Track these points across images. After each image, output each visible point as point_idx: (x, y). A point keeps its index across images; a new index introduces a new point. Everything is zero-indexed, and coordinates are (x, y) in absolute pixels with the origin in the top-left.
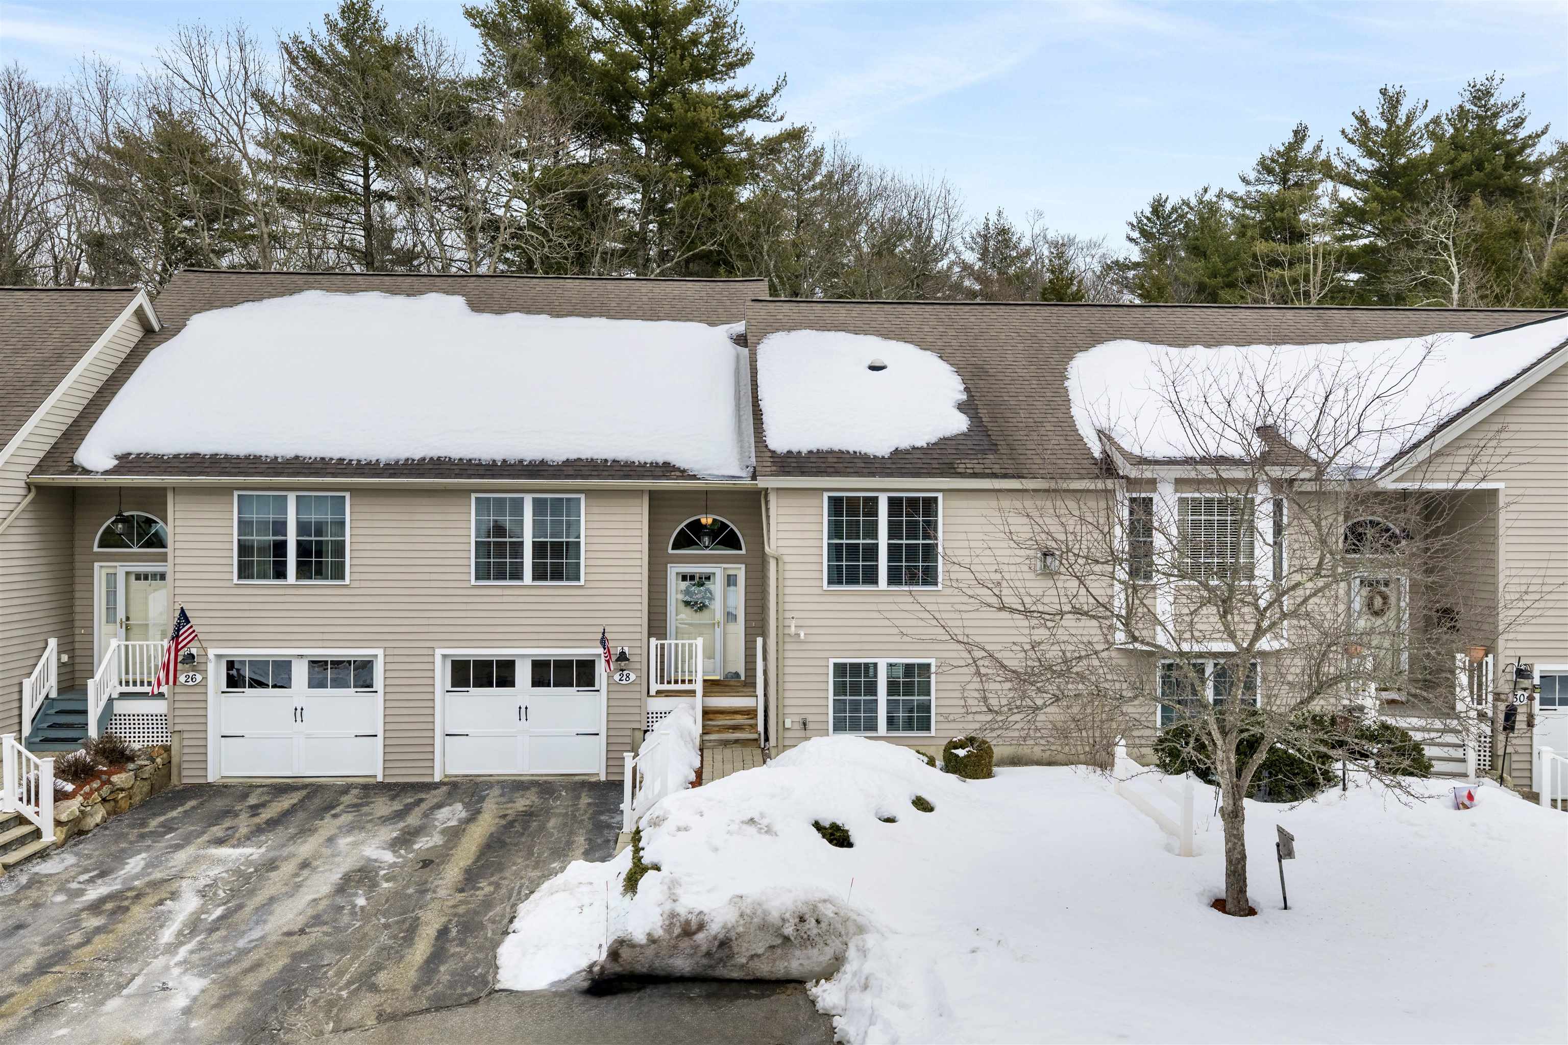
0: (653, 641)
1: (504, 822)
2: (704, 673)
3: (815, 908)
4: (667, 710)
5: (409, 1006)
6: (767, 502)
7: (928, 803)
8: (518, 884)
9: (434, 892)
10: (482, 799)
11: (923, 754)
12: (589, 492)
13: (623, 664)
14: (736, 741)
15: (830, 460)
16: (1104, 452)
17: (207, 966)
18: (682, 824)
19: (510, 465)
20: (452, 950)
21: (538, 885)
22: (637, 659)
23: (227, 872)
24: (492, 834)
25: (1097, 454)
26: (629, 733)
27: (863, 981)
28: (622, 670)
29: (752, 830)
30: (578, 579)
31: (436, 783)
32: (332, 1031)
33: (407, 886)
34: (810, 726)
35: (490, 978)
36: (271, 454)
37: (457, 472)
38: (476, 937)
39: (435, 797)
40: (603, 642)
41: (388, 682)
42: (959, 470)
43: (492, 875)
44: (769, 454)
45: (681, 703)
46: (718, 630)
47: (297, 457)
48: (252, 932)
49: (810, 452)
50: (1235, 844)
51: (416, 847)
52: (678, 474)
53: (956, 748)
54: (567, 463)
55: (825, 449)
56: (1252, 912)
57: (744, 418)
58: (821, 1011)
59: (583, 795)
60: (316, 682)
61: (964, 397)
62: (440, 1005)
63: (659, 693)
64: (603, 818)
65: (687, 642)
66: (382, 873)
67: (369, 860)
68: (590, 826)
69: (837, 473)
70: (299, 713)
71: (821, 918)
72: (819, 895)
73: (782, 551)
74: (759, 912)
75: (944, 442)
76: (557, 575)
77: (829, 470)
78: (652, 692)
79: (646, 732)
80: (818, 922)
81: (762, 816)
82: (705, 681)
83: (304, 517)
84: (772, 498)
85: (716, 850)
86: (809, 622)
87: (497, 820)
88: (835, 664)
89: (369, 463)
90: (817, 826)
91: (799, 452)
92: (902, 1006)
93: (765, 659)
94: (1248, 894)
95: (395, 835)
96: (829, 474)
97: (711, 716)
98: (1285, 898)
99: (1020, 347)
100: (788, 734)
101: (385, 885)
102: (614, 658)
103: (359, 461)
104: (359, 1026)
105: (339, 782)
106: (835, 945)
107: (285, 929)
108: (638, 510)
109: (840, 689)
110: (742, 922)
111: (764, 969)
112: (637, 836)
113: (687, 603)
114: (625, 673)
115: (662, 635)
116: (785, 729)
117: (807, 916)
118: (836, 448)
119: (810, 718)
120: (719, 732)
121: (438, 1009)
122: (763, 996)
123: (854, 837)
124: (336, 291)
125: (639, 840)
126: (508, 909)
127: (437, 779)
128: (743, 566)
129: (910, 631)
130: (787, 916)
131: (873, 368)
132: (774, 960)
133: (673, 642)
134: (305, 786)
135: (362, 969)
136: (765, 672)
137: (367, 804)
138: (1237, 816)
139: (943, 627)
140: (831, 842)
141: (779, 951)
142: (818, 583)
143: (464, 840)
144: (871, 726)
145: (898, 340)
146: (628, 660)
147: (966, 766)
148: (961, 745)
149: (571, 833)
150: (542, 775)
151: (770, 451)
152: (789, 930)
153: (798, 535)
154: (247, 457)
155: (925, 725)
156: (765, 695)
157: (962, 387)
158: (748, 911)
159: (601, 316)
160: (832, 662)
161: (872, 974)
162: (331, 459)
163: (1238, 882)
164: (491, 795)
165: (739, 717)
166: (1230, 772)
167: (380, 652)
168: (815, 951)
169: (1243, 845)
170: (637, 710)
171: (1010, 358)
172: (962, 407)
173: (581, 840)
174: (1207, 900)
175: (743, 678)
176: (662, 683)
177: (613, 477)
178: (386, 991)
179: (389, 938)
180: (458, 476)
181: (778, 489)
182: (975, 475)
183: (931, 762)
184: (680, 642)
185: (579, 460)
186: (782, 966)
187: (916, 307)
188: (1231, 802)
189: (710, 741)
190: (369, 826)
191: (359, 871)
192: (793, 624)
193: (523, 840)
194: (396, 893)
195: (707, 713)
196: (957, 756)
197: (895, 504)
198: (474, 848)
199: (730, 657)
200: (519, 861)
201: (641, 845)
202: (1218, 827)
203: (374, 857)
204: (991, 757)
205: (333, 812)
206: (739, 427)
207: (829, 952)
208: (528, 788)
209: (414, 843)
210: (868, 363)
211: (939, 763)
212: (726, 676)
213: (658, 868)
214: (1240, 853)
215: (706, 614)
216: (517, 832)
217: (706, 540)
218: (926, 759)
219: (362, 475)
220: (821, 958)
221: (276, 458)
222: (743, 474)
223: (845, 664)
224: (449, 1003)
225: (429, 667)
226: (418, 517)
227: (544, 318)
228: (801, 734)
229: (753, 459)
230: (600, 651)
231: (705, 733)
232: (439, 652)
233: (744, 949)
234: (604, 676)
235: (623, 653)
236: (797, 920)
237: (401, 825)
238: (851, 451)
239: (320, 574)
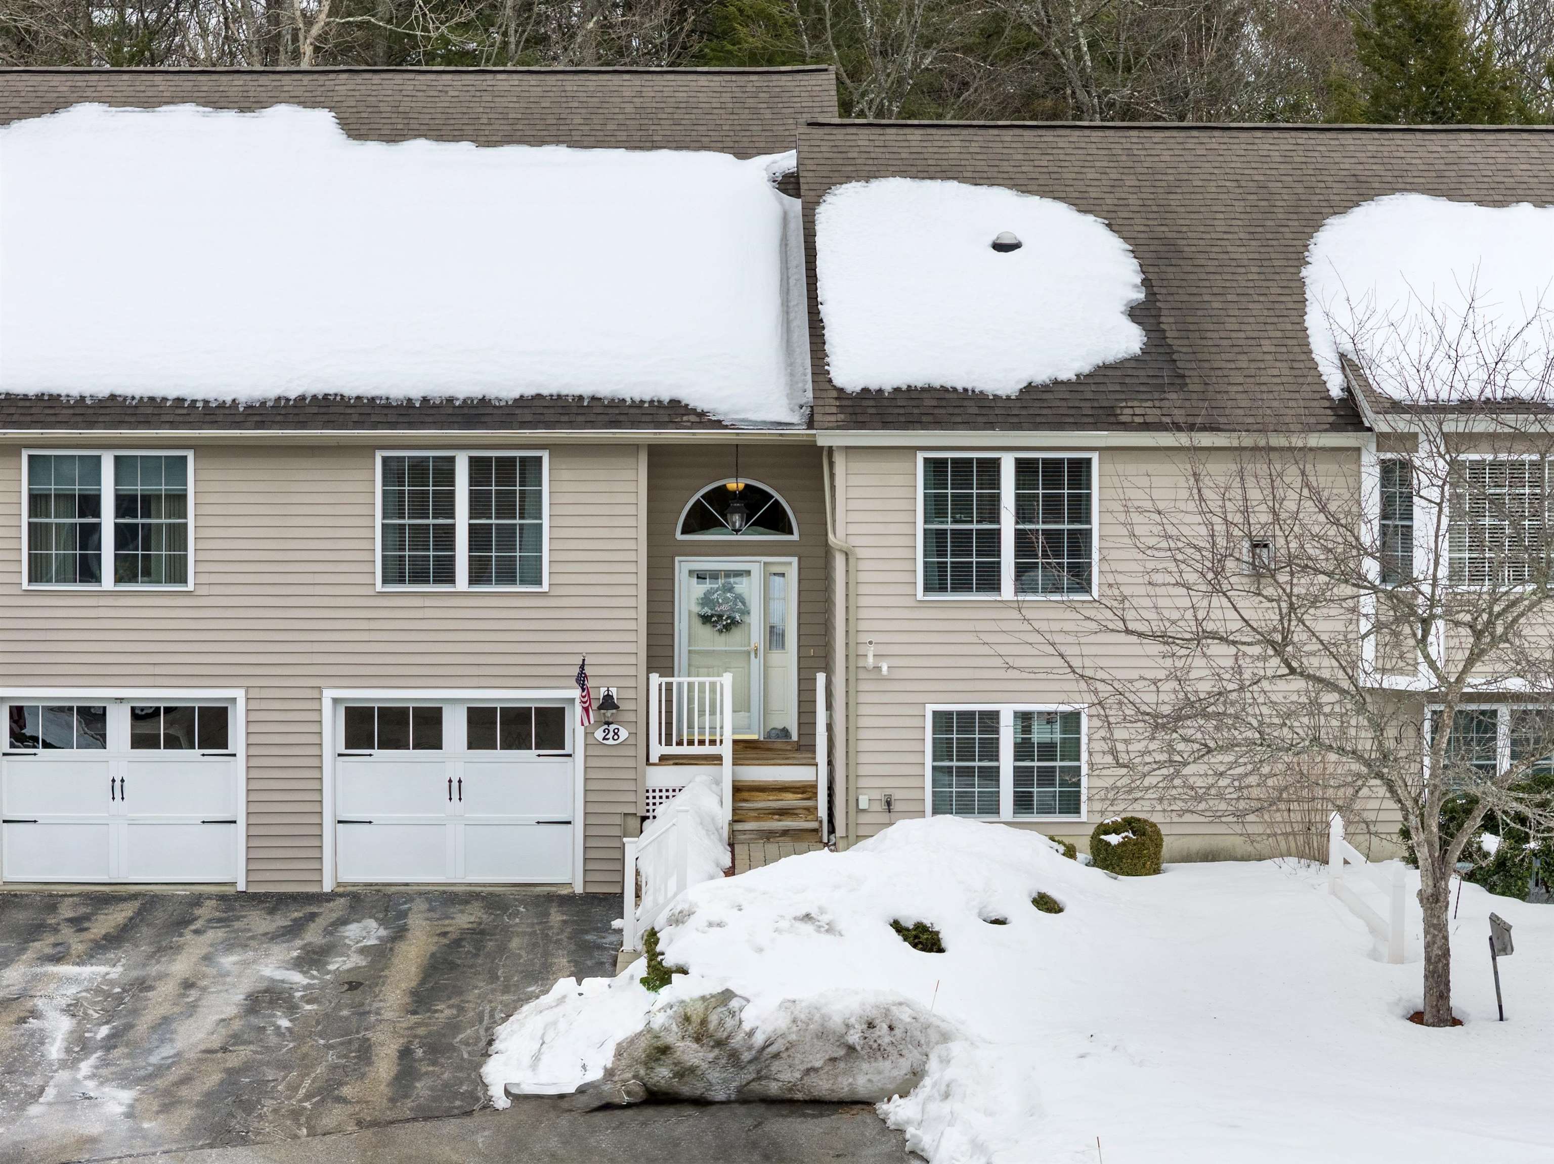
0: (656, 679)
1: (446, 941)
2: (735, 731)
3: (887, 1012)
4: (677, 785)
5: (390, 1115)
6: (831, 464)
7: (1055, 902)
8: (488, 1008)
9: (378, 1014)
10: (404, 915)
11: (1059, 842)
12: (555, 448)
13: (609, 713)
14: (785, 833)
15: (927, 403)
16: (1348, 390)
17: (124, 1079)
18: (715, 919)
19: (435, 406)
20: (424, 1070)
21: (515, 1009)
22: (631, 706)
23: (87, 991)
24: (433, 955)
25: (1336, 392)
26: (618, 820)
27: (943, 1088)
28: (608, 723)
29: (808, 928)
30: (539, 582)
31: (327, 894)
32: (308, 1136)
33: (338, 1007)
34: (896, 807)
35: (480, 1094)
36: (75, 393)
37: (355, 418)
38: (450, 1058)
39: (332, 910)
40: (581, 679)
41: (254, 739)
42: (1123, 419)
43: (450, 998)
44: (834, 394)
45: (700, 774)
46: (754, 662)
47: (113, 397)
48: (161, 1050)
49: (897, 390)
50: (1434, 936)
51: (332, 967)
52: (693, 418)
53: (1107, 833)
54: (521, 401)
55: (920, 385)
56: (1456, 1022)
57: (795, 324)
58: (892, 1127)
59: (553, 911)
60: (140, 741)
61: (1141, 296)
62: (426, 1115)
63: (664, 759)
64: (589, 937)
65: (707, 680)
66: (298, 994)
67: (273, 980)
68: (573, 947)
69: (938, 423)
70: (117, 788)
71: (895, 1024)
72: (891, 999)
73: (854, 541)
74: (817, 1017)
75: (1104, 371)
76: (507, 575)
77: (924, 419)
78: (654, 758)
79: (644, 819)
80: (891, 1028)
81: (822, 911)
82: (735, 742)
83: (126, 488)
84: (840, 462)
85: (760, 950)
86: (896, 650)
87: (436, 939)
88: (935, 713)
89: (222, 406)
90: (897, 926)
91: (880, 391)
92: (989, 1113)
93: (829, 707)
94: (1452, 1003)
95: (295, 954)
96: (924, 426)
97: (745, 795)
98: (1500, 1007)
99: (1239, 206)
100: (864, 819)
101: (308, 1007)
102: (595, 705)
103: (206, 402)
104: (338, 1130)
105: (181, 891)
106: (912, 1056)
107: (203, 1047)
108: (630, 475)
109: (942, 750)
110: (795, 1029)
111: (822, 1086)
112: (652, 938)
113: (706, 619)
114: (612, 727)
115: (667, 670)
116: (859, 811)
117: (877, 1022)
118: (937, 384)
119: (897, 795)
120: (757, 819)
121: (426, 1119)
122: (822, 1116)
123: (946, 939)
124: (125, 104)
125: (657, 942)
126: (482, 1032)
127: (327, 887)
128: (795, 560)
129: (1018, 662)
130: (852, 1021)
131: (1000, 247)
132: (836, 1077)
133: (685, 680)
134: (134, 897)
135: (316, 1085)
136: (830, 728)
137: (238, 919)
138: (1437, 901)
139: (1062, 656)
140: (915, 946)
141: (842, 1065)
142: (908, 590)
143: (396, 961)
144: (991, 807)
145: (1043, 194)
146: (616, 707)
147: (1121, 858)
148: (1115, 829)
149: (546, 954)
150: (484, 885)
151: (835, 388)
152: (854, 1038)
153: (879, 517)
154: (40, 397)
155: (1071, 804)
156: (830, 763)
157: (1138, 279)
158: (803, 1016)
159: (558, 143)
160: (930, 708)
161: (953, 1081)
162: (165, 399)
163: (1438, 984)
164: (415, 908)
165: (790, 796)
166: (1431, 845)
167: (239, 694)
168: (887, 1064)
169: (1446, 938)
170: (631, 786)
171: (1220, 225)
172: (1135, 313)
173: (562, 961)
174: (1400, 1011)
175: (795, 737)
176: (669, 743)
177: (592, 424)
178: (358, 1102)
179: (338, 1057)
180: (358, 425)
181: (847, 448)
182: (1146, 427)
183: (1070, 853)
184: (696, 680)
185: (539, 396)
186: (845, 1083)
187: (1077, 133)
188: (1430, 883)
189: (744, 832)
190: (253, 943)
191: (266, 991)
192: (871, 651)
193: (480, 962)
194: (327, 1015)
195: (737, 789)
196: (1108, 844)
197: (1024, 468)
198: (414, 969)
199: (775, 705)
200: (482, 984)
201: (659, 948)
202: (1415, 913)
203: (278, 978)
204: (1159, 845)
205: (193, 927)
206: (788, 341)
207: (904, 1065)
208: (467, 902)
209: (328, 963)
210: (991, 238)
211: (1084, 855)
212: (768, 735)
213: (684, 971)
214: (1440, 948)
215: (736, 635)
216: (468, 952)
217: (737, 518)
218: (1062, 849)
219: (214, 425)
220: (895, 1073)
221: (83, 398)
222: (795, 419)
223: (950, 713)
224: (437, 1114)
225: (314, 716)
226: (295, 487)
227: (466, 146)
228: (884, 818)
229: (810, 394)
230: (576, 693)
231: (734, 821)
232: (329, 694)
233: (797, 1062)
234: (580, 731)
235: (608, 697)
236: (865, 1026)
237: (299, 943)
238: (960, 388)
239: (148, 574)
